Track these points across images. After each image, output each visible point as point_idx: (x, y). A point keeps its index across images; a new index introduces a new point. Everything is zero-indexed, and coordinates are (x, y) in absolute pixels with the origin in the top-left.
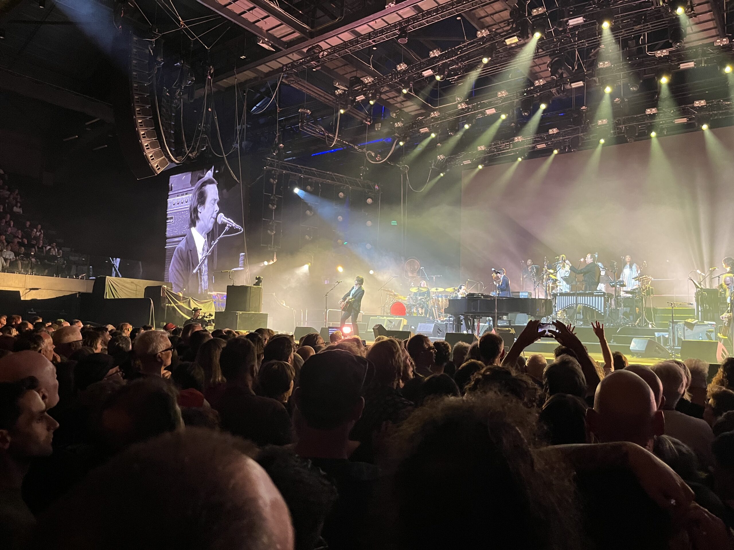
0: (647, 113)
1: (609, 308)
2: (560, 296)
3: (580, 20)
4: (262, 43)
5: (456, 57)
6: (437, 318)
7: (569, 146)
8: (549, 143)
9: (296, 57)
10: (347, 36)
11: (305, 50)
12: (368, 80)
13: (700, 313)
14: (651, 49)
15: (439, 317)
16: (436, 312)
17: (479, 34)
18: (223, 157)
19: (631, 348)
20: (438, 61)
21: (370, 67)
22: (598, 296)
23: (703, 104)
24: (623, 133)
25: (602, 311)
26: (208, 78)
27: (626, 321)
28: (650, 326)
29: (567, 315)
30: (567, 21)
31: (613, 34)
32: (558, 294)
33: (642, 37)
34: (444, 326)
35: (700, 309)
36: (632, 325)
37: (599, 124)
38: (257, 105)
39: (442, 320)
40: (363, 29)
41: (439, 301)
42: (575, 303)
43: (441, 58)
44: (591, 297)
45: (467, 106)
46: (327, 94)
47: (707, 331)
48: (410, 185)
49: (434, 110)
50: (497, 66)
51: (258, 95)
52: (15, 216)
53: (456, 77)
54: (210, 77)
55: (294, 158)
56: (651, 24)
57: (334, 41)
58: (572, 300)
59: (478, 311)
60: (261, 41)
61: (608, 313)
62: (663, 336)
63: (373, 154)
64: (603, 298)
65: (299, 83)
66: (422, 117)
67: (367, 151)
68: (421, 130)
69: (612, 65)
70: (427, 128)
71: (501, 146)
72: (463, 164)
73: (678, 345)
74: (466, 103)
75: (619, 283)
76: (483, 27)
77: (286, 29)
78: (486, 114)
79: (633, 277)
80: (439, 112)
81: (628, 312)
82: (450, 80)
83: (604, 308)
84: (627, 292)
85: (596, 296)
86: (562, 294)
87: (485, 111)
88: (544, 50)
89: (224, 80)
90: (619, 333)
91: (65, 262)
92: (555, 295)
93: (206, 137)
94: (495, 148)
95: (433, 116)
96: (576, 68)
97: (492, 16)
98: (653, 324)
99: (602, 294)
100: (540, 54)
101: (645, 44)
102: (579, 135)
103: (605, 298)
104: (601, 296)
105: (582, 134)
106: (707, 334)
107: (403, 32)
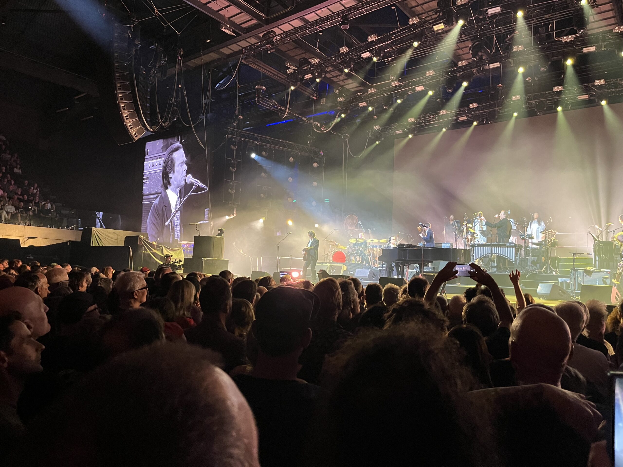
0: (554, 90)
1: (519, 257)
2: (477, 246)
3: (497, 10)
4: (225, 29)
5: (391, 41)
6: (372, 265)
7: (486, 118)
8: (470, 116)
9: (253, 41)
10: (297, 23)
11: (261, 35)
12: (315, 61)
13: (597, 262)
14: (558, 35)
15: (374, 264)
16: (372, 260)
17: (411, 22)
18: (191, 127)
19: (537, 291)
20: (376, 45)
21: (317, 50)
22: (510, 247)
23: (603, 83)
24: (534, 107)
25: (513, 260)
26: (179, 59)
27: (533, 268)
28: (554, 273)
29: (483, 263)
30: (487, 10)
31: (527, 22)
32: (476, 245)
33: (551, 25)
34: (378, 271)
35: (597, 259)
36: (539, 272)
37: (513, 99)
38: (220, 83)
39: (376, 266)
40: (311, 17)
41: (374, 250)
42: (490, 253)
43: (377, 42)
44: (504, 248)
45: (399, 84)
46: (280, 73)
47: (603, 278)
48: (350, 152)
49: (371, 87)
50: (425, 49)
51: (221, 73)
52: (15, 176)
53: (390, 59)
54: (180, 58)
55: (251, 128)
56: (559, 14)
57: (286, 27)
58: (487, 250)
59: (407, 259)
60: (224, 27)
61: (518, 261)
62: (566, 282)
63: (319, 125)
64: (514, 249)
65: (256, 63)
66: (361, 93)
67: (314, 122)
68: (360, 104)
69: (525, 48)
70: (365, 103)
71: (428, 118)
72: (396, 133)
73: (578, 289)
74: (399, 81)
75: (528, 236)
76: (414, 15)
77: (244, 17)
78: (416, 90)
79: (540, 231)
80: (376, 89)
81: (536, 261)
82: (385, 61)
83: (515, 257)
84: (535, 244)
85: (508, 247)
86: (479, 245)
87: (415, 88)
88: (466, 36)
89: (192, 61)
90: (527, 279)
91: (58, 215)
92: (473, 246)
93: (177, 110)
94: (423, 120)
95: (370, 92)
96: (494, 51)
97: (422, 6)
98: (557, 271)
99: (514, 245)
100: (462, 39)
101: (554, 31)
102: (496, 109)
103: (515, 248)
104: (512, 247)
105: (498, 108)
106: (603, 280)
107: (345, 19)
